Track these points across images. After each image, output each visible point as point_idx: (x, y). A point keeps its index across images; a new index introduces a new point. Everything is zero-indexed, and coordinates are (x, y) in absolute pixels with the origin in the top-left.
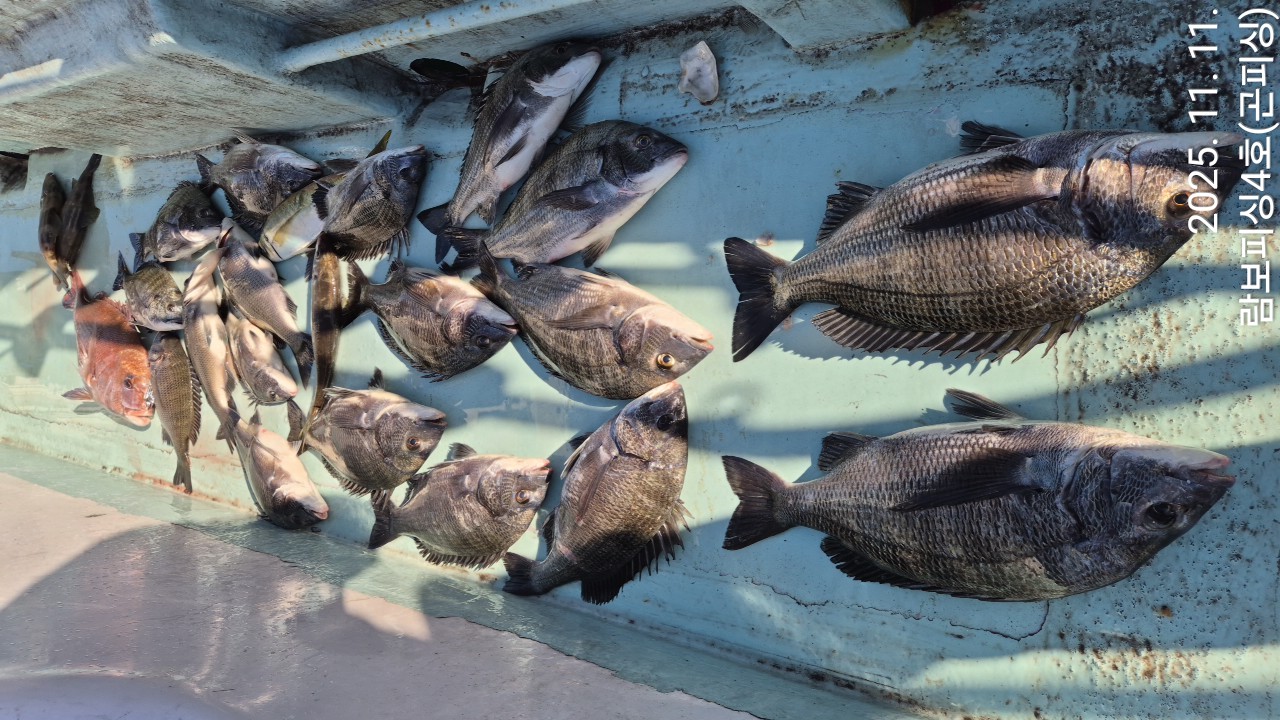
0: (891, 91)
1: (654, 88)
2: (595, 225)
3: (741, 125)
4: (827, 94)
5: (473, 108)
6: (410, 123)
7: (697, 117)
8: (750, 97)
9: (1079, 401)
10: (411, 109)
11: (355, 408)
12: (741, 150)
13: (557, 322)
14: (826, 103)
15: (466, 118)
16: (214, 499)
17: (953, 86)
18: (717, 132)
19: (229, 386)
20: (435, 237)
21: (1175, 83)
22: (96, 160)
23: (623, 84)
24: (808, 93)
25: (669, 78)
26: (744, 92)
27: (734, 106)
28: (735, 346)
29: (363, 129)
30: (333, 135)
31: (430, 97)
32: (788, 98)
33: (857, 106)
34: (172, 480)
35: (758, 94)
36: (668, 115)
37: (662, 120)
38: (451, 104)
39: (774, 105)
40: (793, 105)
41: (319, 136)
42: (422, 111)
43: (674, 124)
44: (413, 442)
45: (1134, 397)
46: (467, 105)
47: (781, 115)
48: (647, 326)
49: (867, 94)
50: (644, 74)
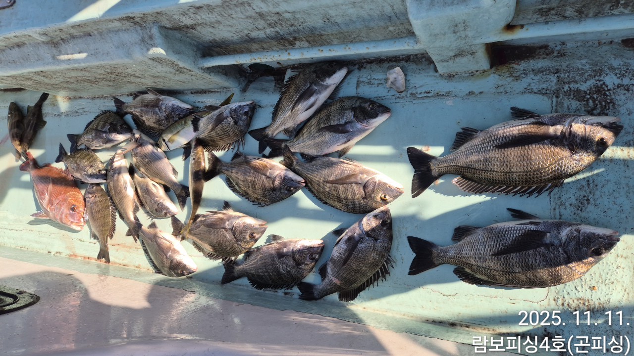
0: (481, 93)
1: (373, 84)
2: (349, 140)
3: (414, 102)
4: (453, 92)
5: (278, 86)
6: (244, 90)
7: (394, 97)
8: (419, 91)
9: (560, 212)
10: (244, 84)
11: (222, 219)
12: (414, 112)
13: (331, 181)
14: (453, 95)
15: (275, 90)
16: (124, 266)
17: (507, 93)
18: (403, 104)
19: (136, 210)
20: (259, 142)
21: (594, 98)
22: (45, 97)
23: (358, 81)
24: (445, 91)
25: (381, 80)
26: (416, 89)
27: (411, 94)
28: (413, 191)
29: (218, 92)
30: (200, 93)
31: (252, 79)
32: (436, 92)
33: (466, 97)
34: (96, 257)
35: (423, 90)
36: (380, 96)
37: (377, 97)
38: (264, 83)
39: (430, 95)
40: (438, 95)
41: (192, 93)
42: (249, 85)
43: (383, 99)
44: (252, 234)
45: (581, 210)
46: (274, 84)
47: (432, 99)
48: (377, 182)
49: (471, 93)
50: (368, 78)
